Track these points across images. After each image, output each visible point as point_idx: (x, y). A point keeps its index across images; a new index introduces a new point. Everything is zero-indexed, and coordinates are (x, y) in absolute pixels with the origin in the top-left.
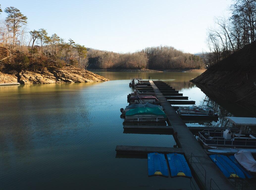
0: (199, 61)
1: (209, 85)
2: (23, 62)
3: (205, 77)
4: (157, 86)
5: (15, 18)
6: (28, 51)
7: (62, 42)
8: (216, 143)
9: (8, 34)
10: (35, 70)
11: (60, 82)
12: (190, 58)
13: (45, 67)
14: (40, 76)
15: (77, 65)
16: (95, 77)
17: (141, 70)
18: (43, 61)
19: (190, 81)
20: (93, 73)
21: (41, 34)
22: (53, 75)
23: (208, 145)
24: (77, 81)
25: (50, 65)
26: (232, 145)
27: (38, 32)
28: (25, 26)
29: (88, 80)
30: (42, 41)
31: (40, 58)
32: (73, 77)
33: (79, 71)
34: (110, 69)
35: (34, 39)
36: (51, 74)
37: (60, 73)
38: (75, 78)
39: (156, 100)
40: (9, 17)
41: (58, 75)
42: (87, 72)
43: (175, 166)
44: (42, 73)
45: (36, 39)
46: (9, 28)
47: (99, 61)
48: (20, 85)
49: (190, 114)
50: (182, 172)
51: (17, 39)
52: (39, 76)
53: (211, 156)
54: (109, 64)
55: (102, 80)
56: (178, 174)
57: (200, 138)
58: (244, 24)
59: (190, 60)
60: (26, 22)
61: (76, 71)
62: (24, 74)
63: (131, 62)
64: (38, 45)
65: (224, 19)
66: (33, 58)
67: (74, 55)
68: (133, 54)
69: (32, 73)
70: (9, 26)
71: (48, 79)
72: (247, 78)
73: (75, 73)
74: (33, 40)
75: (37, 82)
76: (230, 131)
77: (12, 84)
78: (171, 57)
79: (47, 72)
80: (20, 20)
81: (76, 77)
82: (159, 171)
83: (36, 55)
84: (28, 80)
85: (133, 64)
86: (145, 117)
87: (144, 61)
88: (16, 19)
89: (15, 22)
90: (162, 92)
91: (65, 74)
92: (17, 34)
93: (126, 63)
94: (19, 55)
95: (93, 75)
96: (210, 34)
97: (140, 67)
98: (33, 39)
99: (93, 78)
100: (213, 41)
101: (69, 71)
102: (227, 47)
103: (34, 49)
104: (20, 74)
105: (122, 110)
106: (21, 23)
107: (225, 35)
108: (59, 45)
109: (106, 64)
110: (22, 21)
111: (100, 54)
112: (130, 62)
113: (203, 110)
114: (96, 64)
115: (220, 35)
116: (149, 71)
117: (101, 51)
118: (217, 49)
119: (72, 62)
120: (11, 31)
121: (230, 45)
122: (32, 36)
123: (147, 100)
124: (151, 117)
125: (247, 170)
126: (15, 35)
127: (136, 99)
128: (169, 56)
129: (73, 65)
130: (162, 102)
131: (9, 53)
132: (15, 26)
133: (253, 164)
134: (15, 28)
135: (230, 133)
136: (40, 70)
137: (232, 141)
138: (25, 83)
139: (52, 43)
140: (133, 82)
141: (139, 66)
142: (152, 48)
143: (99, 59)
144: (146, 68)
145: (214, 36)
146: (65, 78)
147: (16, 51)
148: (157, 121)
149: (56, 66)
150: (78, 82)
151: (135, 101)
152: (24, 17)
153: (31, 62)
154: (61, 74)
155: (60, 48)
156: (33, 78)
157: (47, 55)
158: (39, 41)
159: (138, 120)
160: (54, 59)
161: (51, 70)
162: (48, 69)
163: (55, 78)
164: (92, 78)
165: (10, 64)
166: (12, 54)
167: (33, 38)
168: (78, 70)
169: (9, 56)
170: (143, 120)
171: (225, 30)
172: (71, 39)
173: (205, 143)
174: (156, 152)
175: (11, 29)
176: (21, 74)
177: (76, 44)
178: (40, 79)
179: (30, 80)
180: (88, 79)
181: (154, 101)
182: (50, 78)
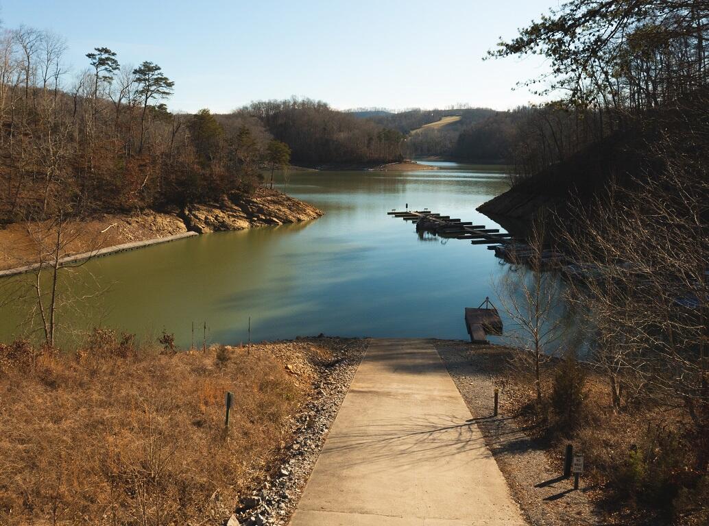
0: (400, 144)
10: (209, 202)
11: (257, 224)
12: (379, 137)
13: (224, 193)
14: (222, 214)
22: (241, 210)
24: (286, 219)
29: (301, 217)
32: (276, 211)
33: (279, 199)
36: (236, 208)
37: (252, 206)
38: (281, 213)
41: (251, 210)
44: (222, 208)
52: (219, 213)
59: (380, 141)
61: (275, 198)
62: (193, 212)
69: (205, 207)
71: (235, 220)
73: (275, 202)
78: (330, 133)
79: (230, 204)
81: (280, 211)
84: (204, 224)
91: (262, 205)
104: (187, 212)
128: (325, 129)
136: (216, 201)
138: (202, 231)
146: (264, 215)
150: (287, 222)
154: (256, 207)
156: (212, 219)
161: (235, 199)
162: (229, 199)
163: (246, 216)
178: (224, 221)
179: (207, 223)
182: (237, 217)
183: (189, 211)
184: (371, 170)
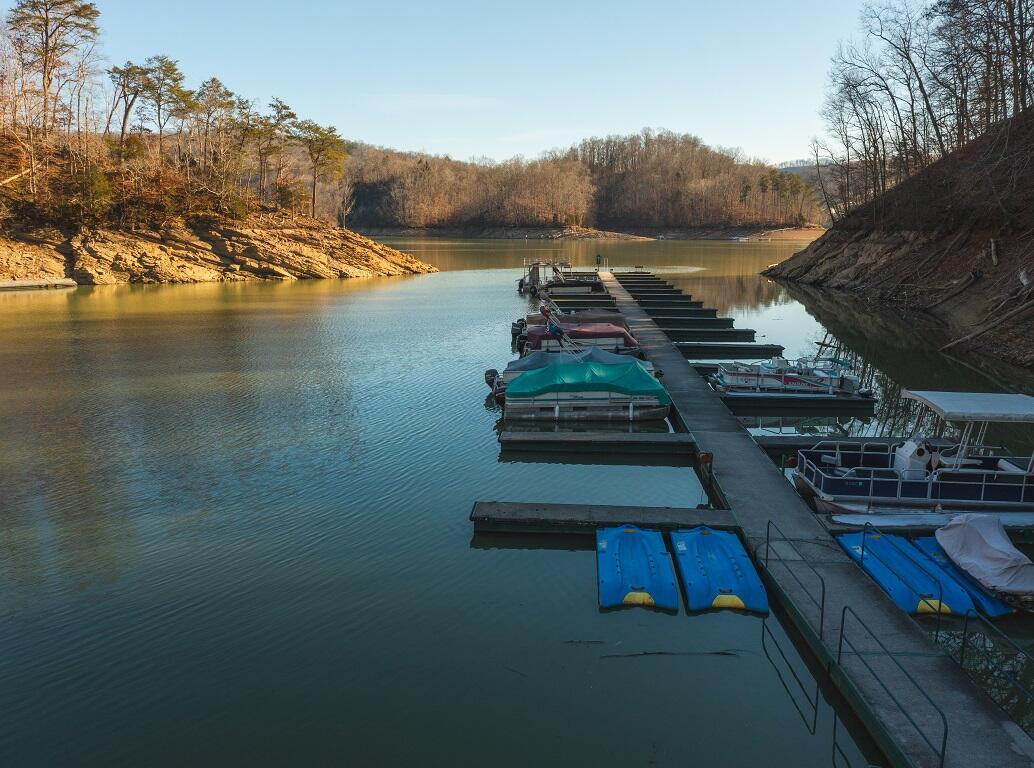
0: (800, 196)
1: (839, 288)
2: (86, 195)
3: (822, 257)
4: (629, 292)
5: (47, 11)
6: (106, 150)
7: (241, 114)
8: (864, 491)
9: (19, 80)
10: (138, 228)
11: (237, 277)
12: (762, 185)
13: (178, 213)
14: (157, 252)
15: (307, 206)
16: (381, 255)
17: (566, 231)
18: (165, 191)
19: (763, 274)
20: (371, 243)
21: (158, 79)
22: (210, 248)
23: (834, 501)
24: (308, 272)
25: (197, 208)
26: (929, 499)
27: (145, 72)
28: (90, 45)
29: (351, 270)
30: (159, 106)
31: (156, 180)
32: (291, 254)
33: (314, 233)
34: (438, 229)
35: (129, 102)
36: (200, 244)
37: (237, 241)
38: (300, 259)
39: (628, 343)
40: (24, 6)
41: (230, 249)
42: (346, 238)
43: (703, 572)
44: (164, 241)
45: (138, 99)
46: (24, 55)
47: (393, 194)
48: (75, 289)
49: (763, 390)
50: (730, 592)
51: (56, 99)
52: (152, 250)
53: (845, 540)
54: (436, 209)
55: (408, 268)
56: (716, 602)
57: (802, 475)
58: (988, 38)
59: (764, 191)
60: (94, 30)
61: (304, 232)
62: (91, 245)
63: (526, 201)
64: (146, 125)
65: (904, 16)
66: (127, 179)
67: (294, 166)
68: (533, 166)
69: (122, 238)
70: (22, 43)
71: (187, 265)
72: (994, 259)
73: (297, 239)
74: (122, 104)
75: (145, 278)
76: (923, 447)
77: (43, 282)
78: (685, 180)
79: (186, 235)
80: (70, 19)
81: (300, 255)
82: (642, 590)
83: (137, 163)
84: (107, 267)
85: (533, 209)
86: (582, 399)
87: (579, 195)
88: (50, 15)
89: (49, 27)
90: (649, 313)
91: (259, 243)
92: (57, 77)
93: (506, 203)
94: (69, 165)
95: (370, 248)
96: (848, 80)
97: (562, 218)
98: (123, 99)
99: (372, 262)
100: (860, 110)
101: (274, 231)
102: (915, 134)
103: (129, 145)
104: (76, 244)
105: (491, 376)
106: (71, 34)
107: (909, 85)
108: (234, 125)
109: (424, 206)
110: (77, 25)
111: (396, 167)
112: (520, 202)
113: (814, 375)
114: (381, 208)
115: (890, 82)
116: (596, 236)
117: (403, 156)
118: (875, 141)
119: (284, 197)
120: (32, 64)
121: (926, 127)
122: (121, 88)
123: (593, 341)
124: (607, 402)
125: (985, 584)
126: (50, 81)
127: (547, 337)
128: (678, 175)
129: (291, 209)
130: (649, 347)
131: (27, 158)
132: (47, 43)
133: (1006, 561)
134: (48, 56)
135: (920, 452)
136: (156, 228)
137: (927, 483)
138: (95, 281)
139: (203, 116)
140: (534, 274)
141: (555, 216)
142: (608, 142)
143: (395, 186)
144: (586, 225)
145: (861, 89)
146: (259, 260)
147: (53, 150)
148: (631, 416)
149: (221, 213)
150: (309, 276)
151: (544, 343)
152: (85, 7)
153: (119, 195)
154: (244, 244)
155: (235, 137)
156: (130, 259)
157: (182, 167)
158: (149, 107)
159: (557, 414)
160: (211, 181)
161: (200, 227)
162: (188, 225)
163: (218, 259)
164: (367, 261)
165: (32, 201)
166: (40, 160)
167: (125, 96)
168: (310, 228)
169: (26, 168)
170: (575, 415)
171: (910, 61)
172: (280, 102)
173: (824, 492)
174: (628, 525)
175: (32, 56)
176: (79, 244)
177: (299, 121)
178: (156, 266)
179: (115, 267)
180: (350, 264)
181: (617, 344)
182: (196, 260)
183: (84, 242)
184: (743, 240)
